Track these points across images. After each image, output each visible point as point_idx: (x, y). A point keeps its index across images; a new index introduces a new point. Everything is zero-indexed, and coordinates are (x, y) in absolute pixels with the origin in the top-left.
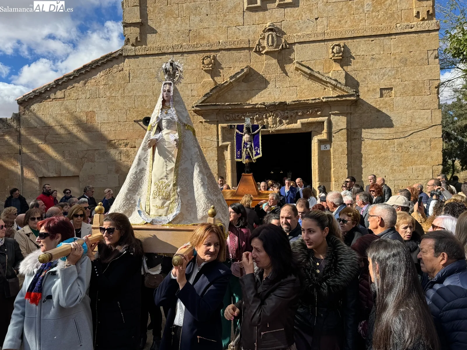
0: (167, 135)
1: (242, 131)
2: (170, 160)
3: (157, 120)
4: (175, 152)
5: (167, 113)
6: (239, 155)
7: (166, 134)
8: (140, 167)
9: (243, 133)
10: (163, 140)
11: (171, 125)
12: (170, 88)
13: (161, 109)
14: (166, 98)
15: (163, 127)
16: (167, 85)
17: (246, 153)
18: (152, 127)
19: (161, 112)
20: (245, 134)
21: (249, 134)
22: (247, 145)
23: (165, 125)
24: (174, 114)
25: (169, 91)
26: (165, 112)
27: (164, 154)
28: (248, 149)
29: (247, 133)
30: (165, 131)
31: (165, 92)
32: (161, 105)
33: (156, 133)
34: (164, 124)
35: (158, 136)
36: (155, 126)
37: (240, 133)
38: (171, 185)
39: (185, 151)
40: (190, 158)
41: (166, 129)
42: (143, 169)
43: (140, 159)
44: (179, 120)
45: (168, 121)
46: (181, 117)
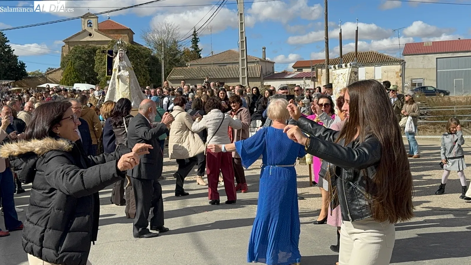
2: (127, 84)
4: (128, 80)
5: (122, 63)
8: (113, 87)
9: (112, 56)
14: (121, 57)
18: (116, 69)
19: (119, 63)
24: (125, 63)
27: (124, 81)
30: (122, 71)
32: (119, 60)
34: (121, 68)
35: (120, 74)
38: (129, 94)
39: (131, 79)
40: (133, 82)
41: (122, 70)
42: (115, 88)
43: (112, 84)
44: (128, 66)
45: (123, 67)
46: (128, 65)
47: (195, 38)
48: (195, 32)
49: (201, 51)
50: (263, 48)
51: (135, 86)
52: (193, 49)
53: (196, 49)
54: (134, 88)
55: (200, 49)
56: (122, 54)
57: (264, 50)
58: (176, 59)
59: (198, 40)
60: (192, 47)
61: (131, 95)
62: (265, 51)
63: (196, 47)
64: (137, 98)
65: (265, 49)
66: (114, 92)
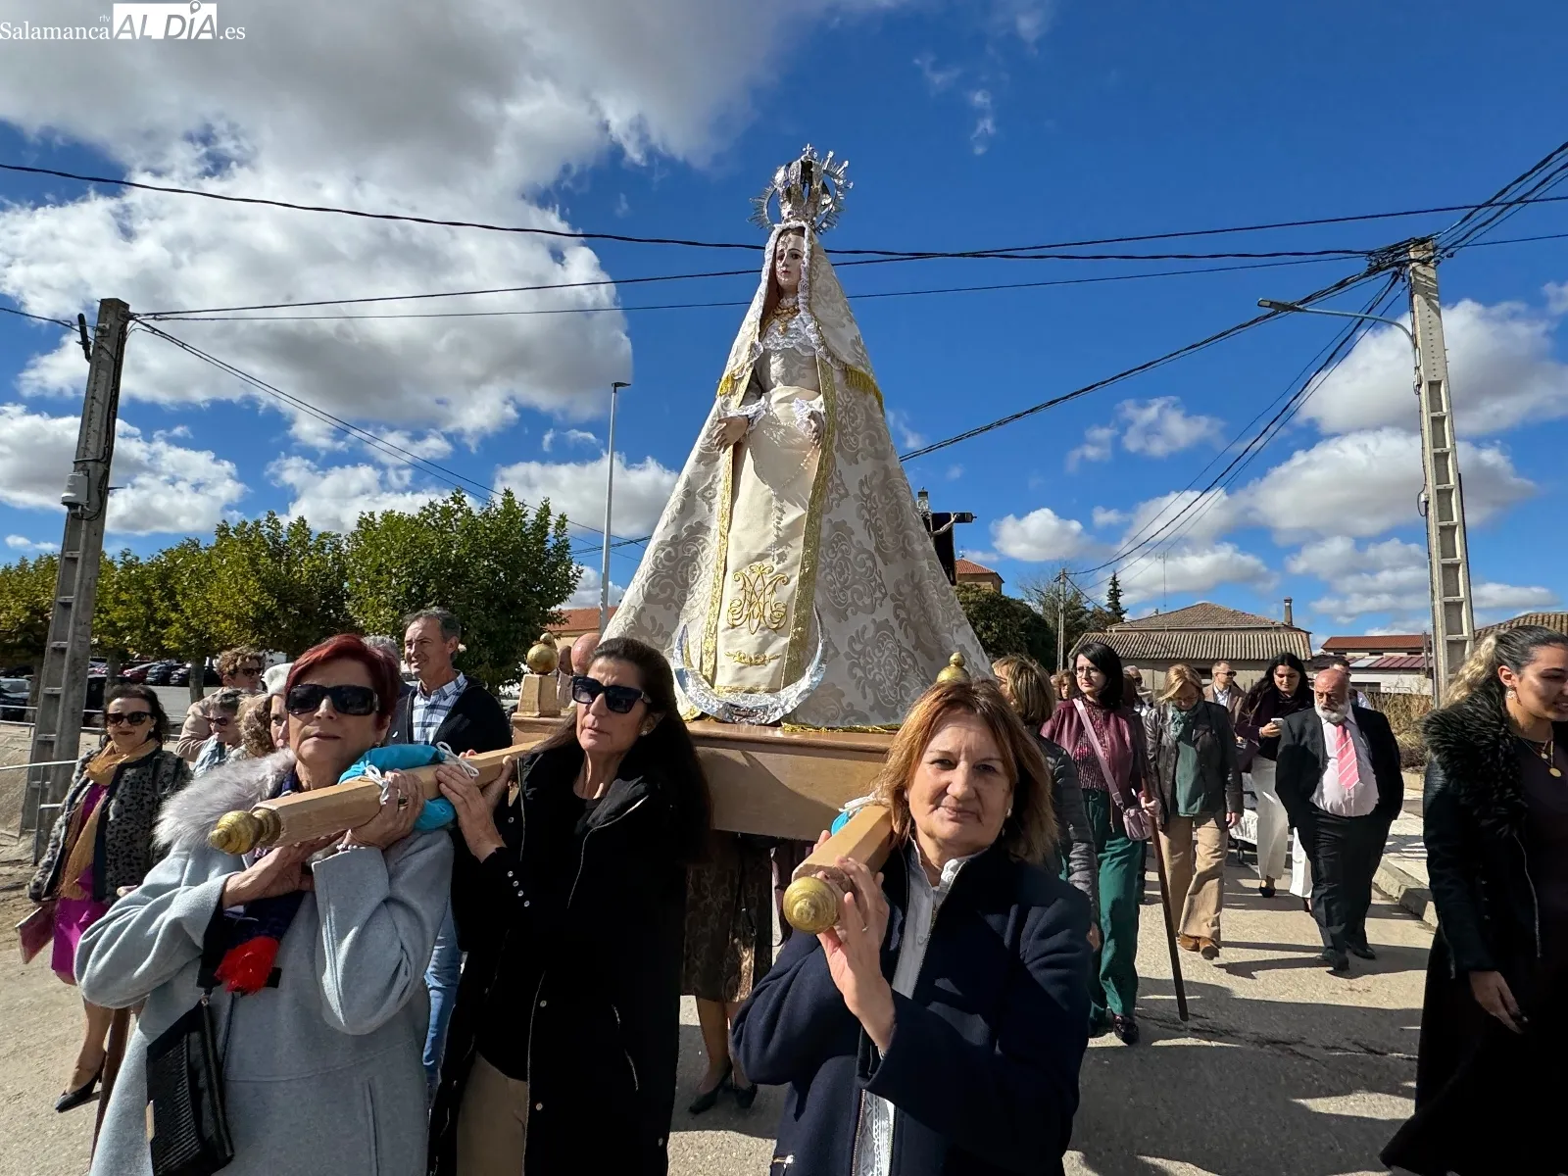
0: (784, 404)
3: (752, 358)
4: (811, 461)
5: (785, 331)
7: (783, 400)
8: (690, 521)
10: (771, 421)
11: (800, 368)
12: (798, 244)
15: (773, 380)
16: (790, 235)
23: (780, 369)
24: (810, 332)
26: (781, 328)
30: (778, 393)
31: (782, 257)
33: (745, 401)
35: (752, 409)
36: (742, 378)
38: (795, 580)
39: (841, 463)
40: (854, 490)
41: (780, 385)
42: (701, 528)
43: (689, 493)
44: (829, 353)
45: (789, 356)
46: (833, 343)
47: (1115, 589)
48: (1114, 578)
49: (1125, 612)
50: (1286, 601)
51: (873, 528)
52: (1110, 610)
53: (1115, 609)
54: (861, 536)
55: (1124, 609)
56: (795, 255)
57: (1287, 604)
58: (1080, 624)
59: (1121, 593)
60: (1109, 605)
61: (819, 598)
62: (1290, 607)
63: (1115, 605)
64: (880, 626)
65: (1290, 601)
66: (693, 559)
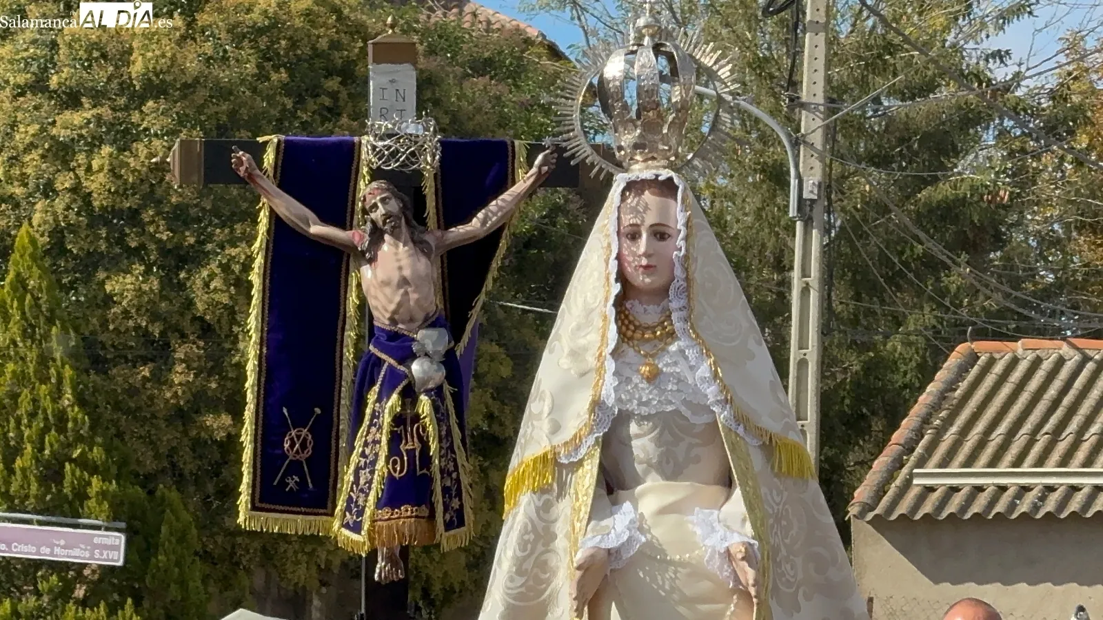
0: (672, 518)
1: (339, 212)
3: (598, 423)
6: (295, 467)
7: (663, 511)
10: (652, 555)
11: (691, 447)
12: (664, 211)
13: (615, 353)
14: (641, 280)
15: (639, 468)
16: (647, 195)
17: (395, 440)
19: (616, 373)
20: (377, 235)
21: (419, 245)
22: (407, 356)
23: (651, 447)
24: (703, 379)
25: (660, 233)
26: (645, 369)
28: (425, 405)
29: (395, 234)
30: (653, 493)
31: (634, 236)
32: (613, 328)
33: (596, 513)
34: (643, 444)
36: (580, 463)
37: (317, 229)
